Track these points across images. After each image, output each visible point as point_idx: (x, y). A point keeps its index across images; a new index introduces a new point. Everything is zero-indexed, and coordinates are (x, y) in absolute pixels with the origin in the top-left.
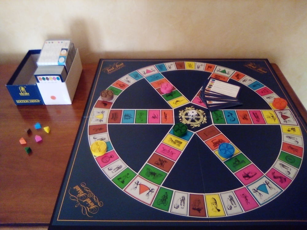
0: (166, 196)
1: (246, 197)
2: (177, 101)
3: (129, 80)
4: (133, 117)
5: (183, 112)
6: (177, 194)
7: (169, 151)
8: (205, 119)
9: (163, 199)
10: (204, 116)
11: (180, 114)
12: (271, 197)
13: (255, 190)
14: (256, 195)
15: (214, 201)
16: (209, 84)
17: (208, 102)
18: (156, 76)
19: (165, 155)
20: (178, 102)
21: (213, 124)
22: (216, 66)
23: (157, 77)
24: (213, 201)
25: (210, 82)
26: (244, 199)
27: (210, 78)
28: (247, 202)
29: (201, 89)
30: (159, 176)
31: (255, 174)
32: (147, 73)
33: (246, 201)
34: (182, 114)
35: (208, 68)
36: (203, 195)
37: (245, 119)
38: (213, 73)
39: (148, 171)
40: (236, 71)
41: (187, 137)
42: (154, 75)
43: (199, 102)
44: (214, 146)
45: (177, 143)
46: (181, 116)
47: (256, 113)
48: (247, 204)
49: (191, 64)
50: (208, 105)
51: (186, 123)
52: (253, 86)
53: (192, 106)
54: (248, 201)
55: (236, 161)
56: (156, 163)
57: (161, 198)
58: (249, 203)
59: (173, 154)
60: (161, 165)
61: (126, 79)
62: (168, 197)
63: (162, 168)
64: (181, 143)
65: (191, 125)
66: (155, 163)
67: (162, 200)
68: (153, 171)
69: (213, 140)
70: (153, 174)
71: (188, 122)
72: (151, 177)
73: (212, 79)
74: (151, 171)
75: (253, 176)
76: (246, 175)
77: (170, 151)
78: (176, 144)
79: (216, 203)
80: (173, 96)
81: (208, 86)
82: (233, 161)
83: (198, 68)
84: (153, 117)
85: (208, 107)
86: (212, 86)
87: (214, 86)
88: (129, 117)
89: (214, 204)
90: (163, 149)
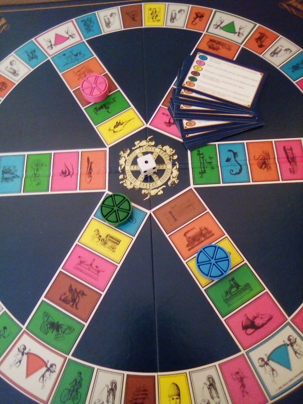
0: (78, 381)
1: (241, 379)
2: (118, 124)
3: (15, 67)
4: (21, 175)
5: (128, 155)
6: (101, 374)
7: (91, 265)
8: (176, 173)
9: (72, 389)
10: (174, 165)
11: (122, 161)
12: (296, 377)
13: (263, 360)
14: (264, 373)
15: (176, 392)
16: (192, 69)
17: (185, 122)
18: (75, 53)
19: (83, 275)
20: (120, 127)
21: (192, 186)
22: (214, 10)
23: (76, 55)
24: (173, 391)
25: (195, 64)
26: (238, 385)
27: (198, 50)
28: (243, 391)
29: (172, 86)
30: (67, 331)
31: (269, 320)
32: (56, 44)
33: (242, 389)
34: (125, 160)
35: (195, 19)
36: (154, 376)
37: (264, 166)
38: (204, 33)
39: (46, 319)
40: (258, 25)
41: (131, 227)
42: (71, 49)
43: (165, 123)
44: (188, 246)
45: (110, 244)
46: (123, 167)
47: (291, 149)
48: (244, 396)
49: (157, 10)
50: (184, 132)
51: (131, 187)
52: (293, 67)
53: (149, 138)
54: (247, 389)
55: (232, 287)
56: (63, 297)
57: (69, 387)
58: (247, 393)
59: (98, 272)
60: (71, 304)
61: (10, 66)
62: (83, 383)
63: (74, 310)
64: (118, 242)
65: (143, 192)
66: (60, 299)
67: (70, 390)
68: (56, 319)
69: (188, 232)
70: (55, 326)
71: (138, 183)
72: (52, 335)
73: (201, 54)
74: (51, 319)
75: (263, 325)
76: (249, 323)
77: (94, 265)
78: (107, 246)
79: (179, 395)
80: (109, 110)
81: (190, 74)
82: (226, 285)
83: (173, 19)
84: (63, 173)
85: (183, 137)
86: (199, 74)
87: (204, 76)
88: (11, 176)
89: (175, 397)
90: (78, 261)
